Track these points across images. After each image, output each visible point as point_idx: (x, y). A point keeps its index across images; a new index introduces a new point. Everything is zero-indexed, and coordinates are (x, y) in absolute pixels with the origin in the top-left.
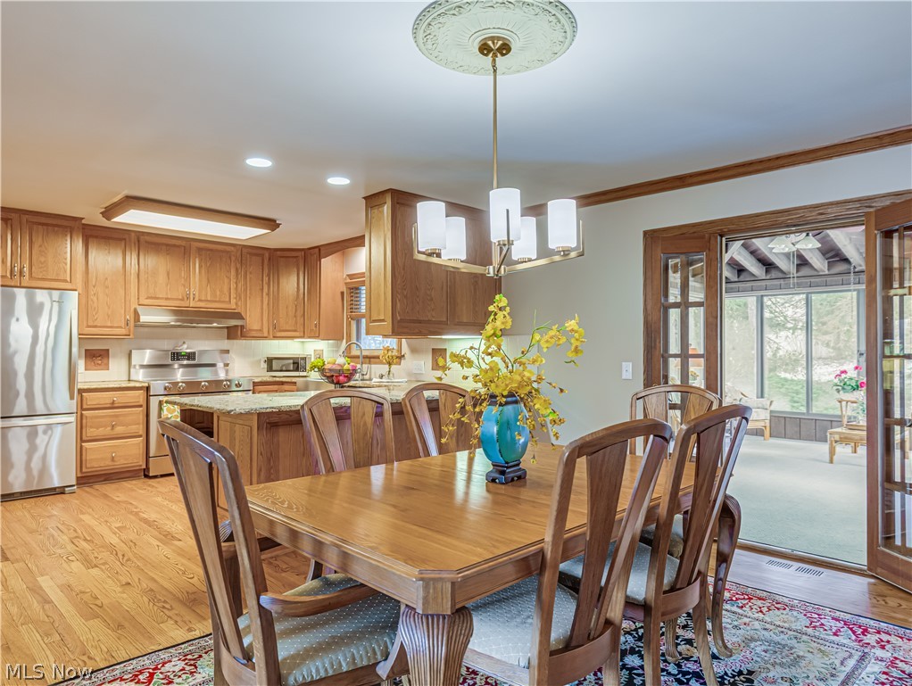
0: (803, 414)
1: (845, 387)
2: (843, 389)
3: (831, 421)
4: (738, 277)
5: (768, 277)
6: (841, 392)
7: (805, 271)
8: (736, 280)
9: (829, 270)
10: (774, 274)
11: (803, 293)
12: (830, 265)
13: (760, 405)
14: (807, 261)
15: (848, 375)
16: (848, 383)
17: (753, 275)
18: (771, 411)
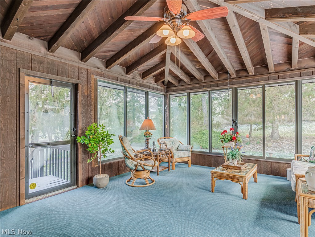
0: (207, 153)
1: (226, 140)
2: (225, 140)
3: (220, 157)
4: (179, 84)
5: (192, 83)
6: (224, 142)
7: (208, 79)
8: (178, 85)
9: (219, 78)
10: (195, 81)
11: (208, 91)
12: (220, 75)
13: (187, 149)
14: (209, 73)
15: (228, 133)
16: (227, 137)
17: (185, 82)
18: (192, 151)
